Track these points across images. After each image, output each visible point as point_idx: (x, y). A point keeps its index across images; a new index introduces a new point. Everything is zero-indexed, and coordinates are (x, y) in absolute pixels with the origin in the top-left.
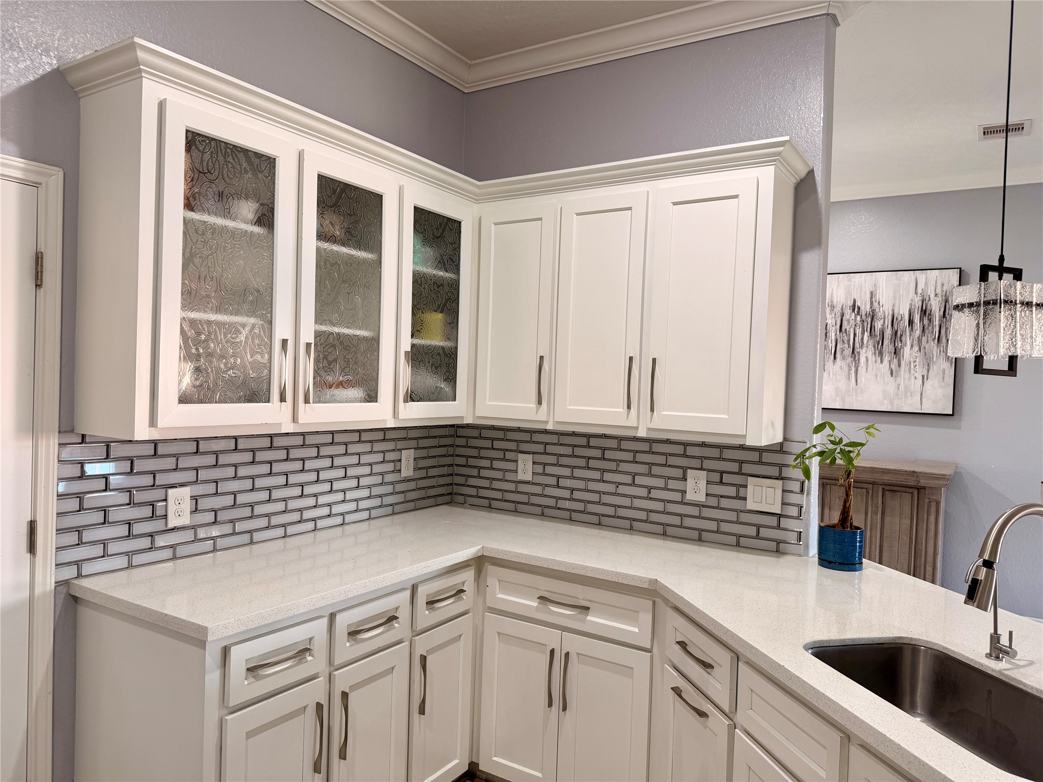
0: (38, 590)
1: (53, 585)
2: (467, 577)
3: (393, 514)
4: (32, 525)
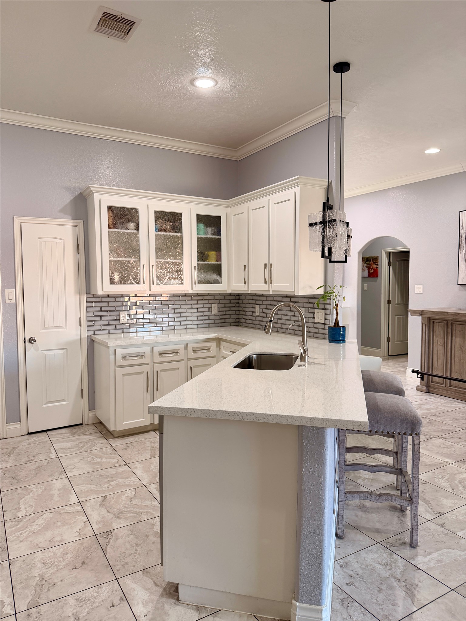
0: (82, 337)
1: (86, 336)
2: (213, 345)
4: (80, 319)
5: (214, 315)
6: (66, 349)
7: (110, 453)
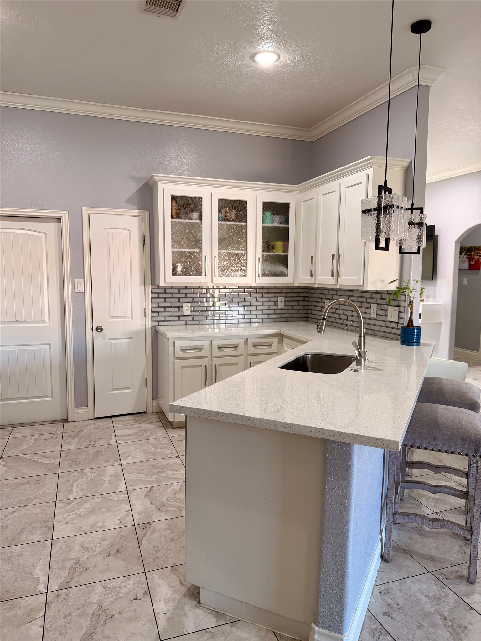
0: (147, 327)
1: (151, 327)
2: (275, 341)
3: (275, 322)
4: (145, 309)
5: (281, 309)
6: (131, 338)
7: (166, 443)
